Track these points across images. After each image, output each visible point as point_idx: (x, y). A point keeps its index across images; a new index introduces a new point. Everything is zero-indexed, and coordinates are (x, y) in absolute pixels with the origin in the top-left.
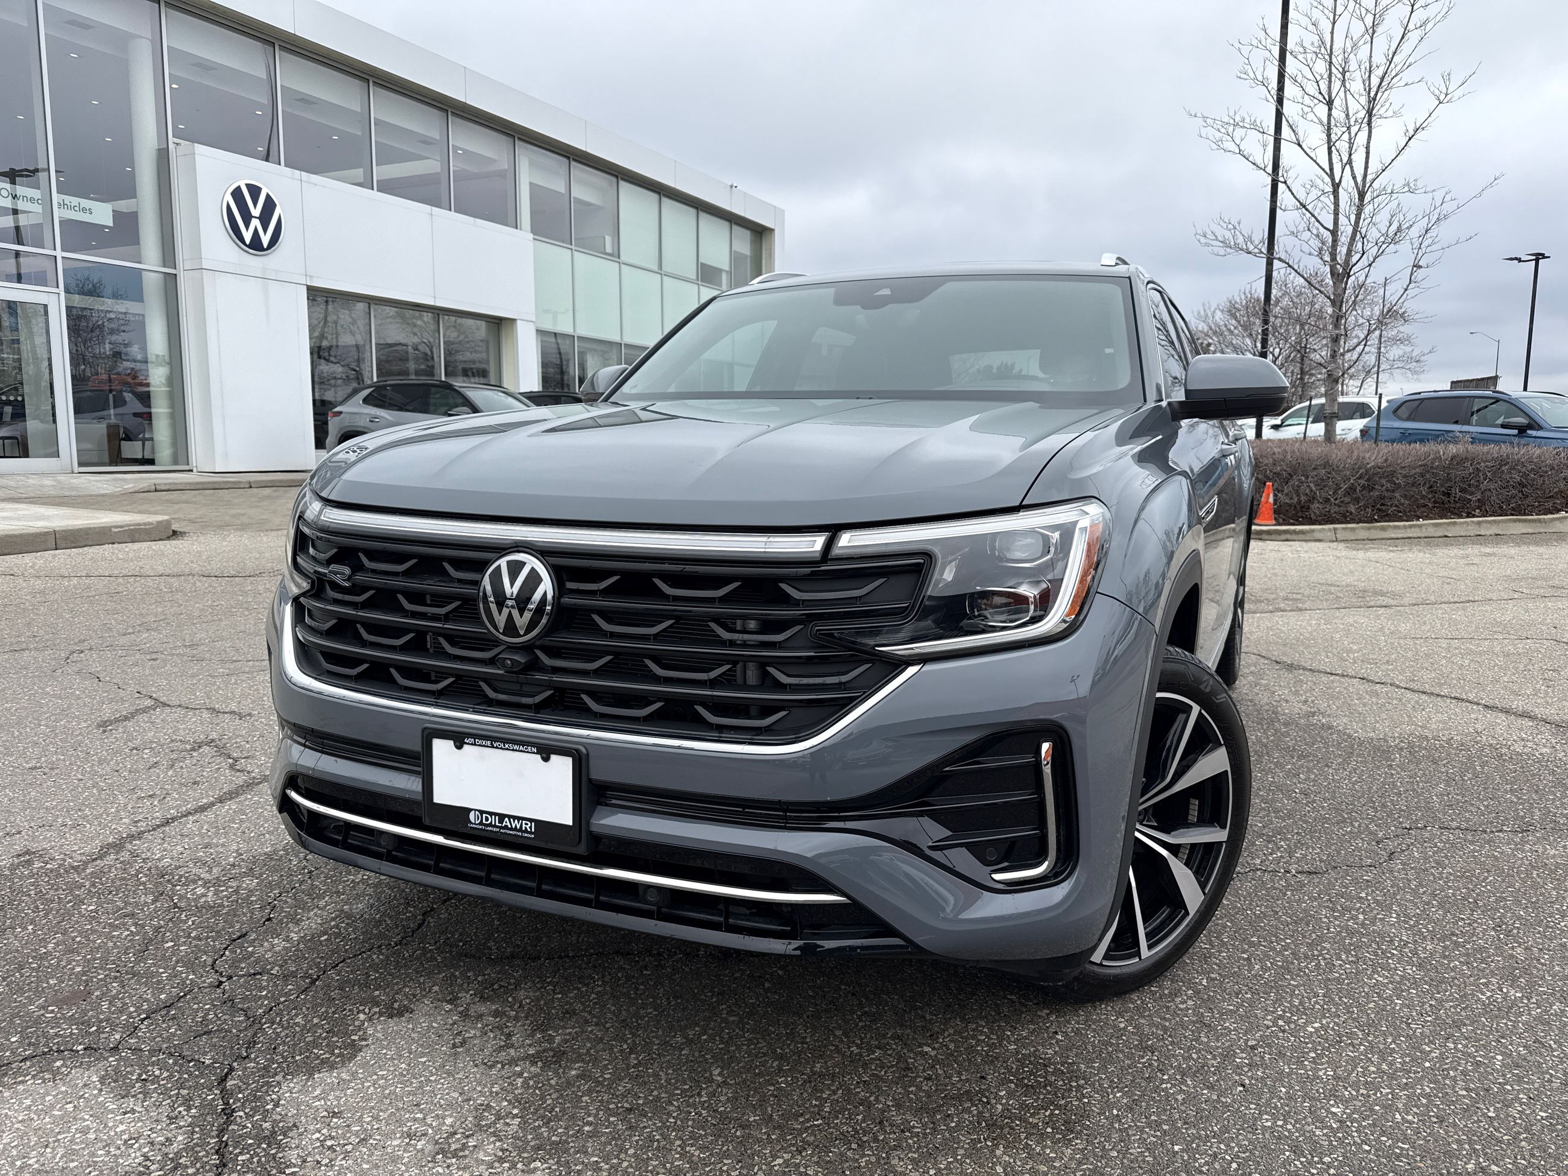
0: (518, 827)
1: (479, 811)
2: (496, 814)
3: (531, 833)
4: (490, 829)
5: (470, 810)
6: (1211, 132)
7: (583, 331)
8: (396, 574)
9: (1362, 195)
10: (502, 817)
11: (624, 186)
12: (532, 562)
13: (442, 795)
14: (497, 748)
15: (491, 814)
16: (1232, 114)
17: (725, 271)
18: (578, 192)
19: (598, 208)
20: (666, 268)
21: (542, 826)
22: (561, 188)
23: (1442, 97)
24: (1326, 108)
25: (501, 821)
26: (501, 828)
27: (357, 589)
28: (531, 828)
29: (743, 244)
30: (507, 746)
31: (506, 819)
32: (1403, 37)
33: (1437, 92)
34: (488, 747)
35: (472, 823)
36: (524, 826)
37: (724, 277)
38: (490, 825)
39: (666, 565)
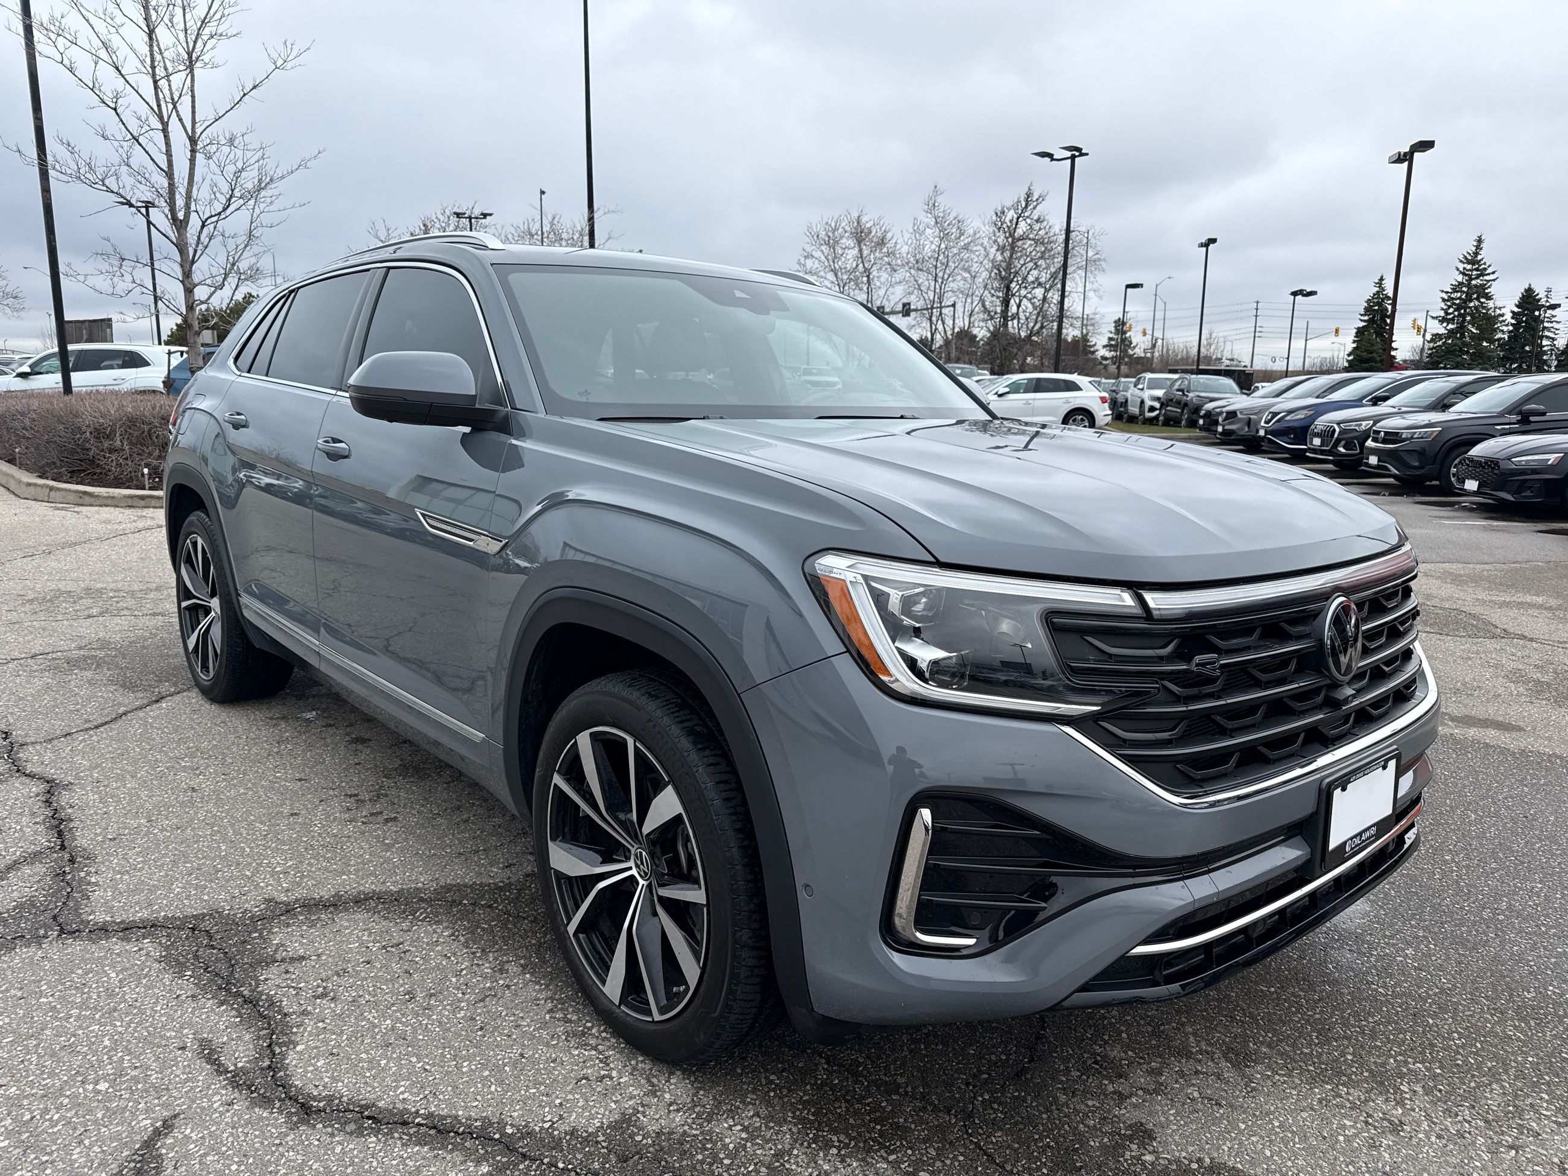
0: (1368, 836)
1: (1350, 839)
3: (1374, 836)
9: (193, 141)
15: (1356, 836)
21: (1379, 825)
23: (280, 62)
25: (1361, 839)
28: (1374, 831)
31: (1363, 834)
35: (1347, 853)
36: (1371, 833)
38: (1355, 846)
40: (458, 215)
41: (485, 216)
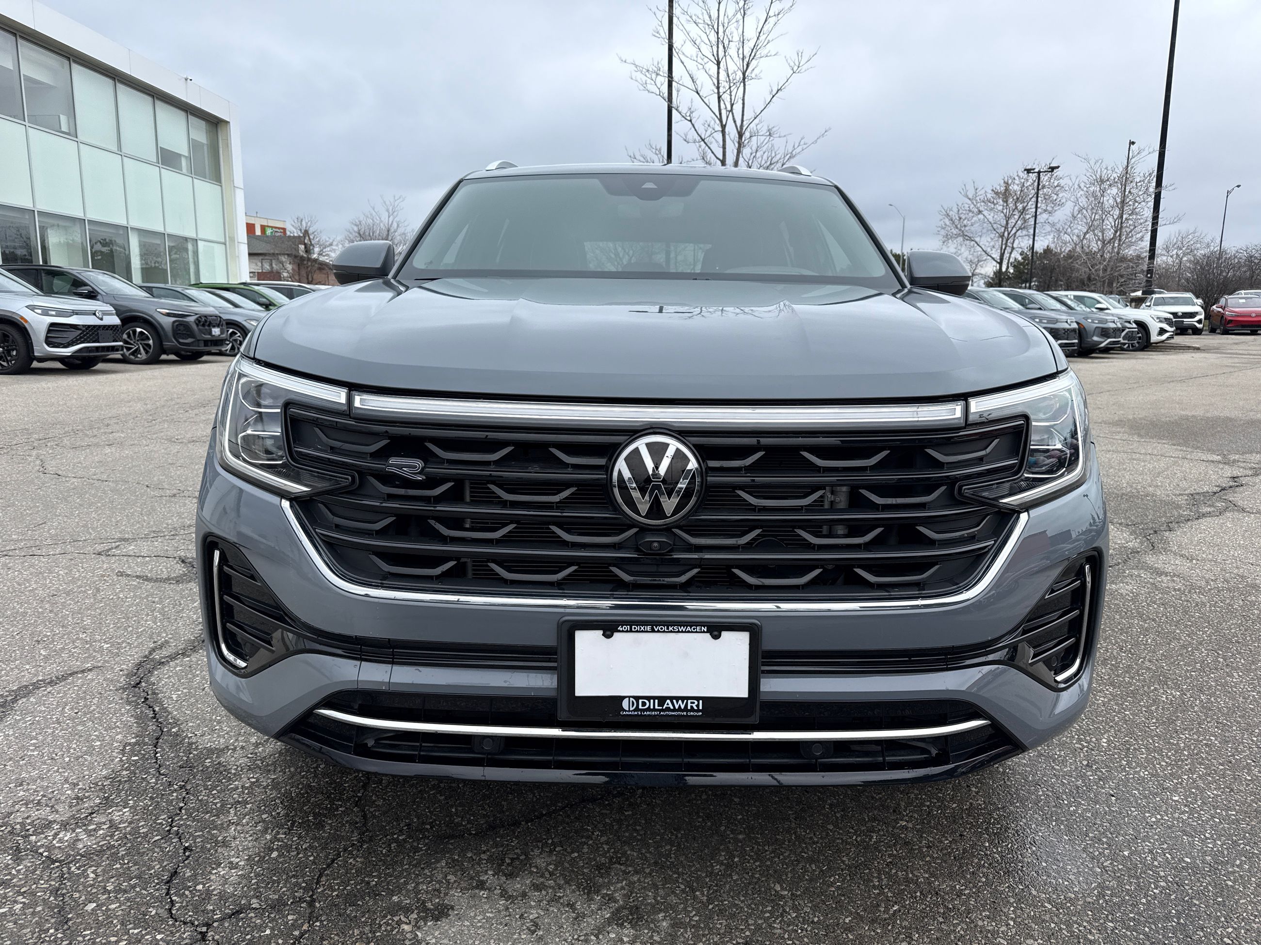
0: (683, 707)
1: (634, 697)
2: (654, 698)
3: (698, 711)
4: (648, 713)
5: (622, 698)
6: (639, 76)
7: (43, 206)
8: (487, 463)
9: (741, 135)
10: (662, 700)
11: (76, 68)
12: (674, 445)
13: (585, 687)
14: (658, 631)
15: (649, 698)
16: (656, 64)
17: (184, 156)
18: (27, 70)
19: (50, 87)
20: (124, 150)
21: (710, 703)
22: (9, 65)
23: (795, 69)
24: (716, 67)
25: (661, 703)
26: (662, 710)
27: (432, 482)
28: (698, 706)
29: (200, 133)
30: (671, 629)
31: (668, 701)
32: (766, 21)
33: (792, 64)
34: (647, 632)
35: (626, 711)
36: (689, 705)
37: (184, 162)
38: (649, 709)
39: (821, 439)
40: (1029, 171)
41: (1052, 169)
